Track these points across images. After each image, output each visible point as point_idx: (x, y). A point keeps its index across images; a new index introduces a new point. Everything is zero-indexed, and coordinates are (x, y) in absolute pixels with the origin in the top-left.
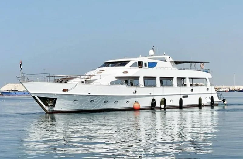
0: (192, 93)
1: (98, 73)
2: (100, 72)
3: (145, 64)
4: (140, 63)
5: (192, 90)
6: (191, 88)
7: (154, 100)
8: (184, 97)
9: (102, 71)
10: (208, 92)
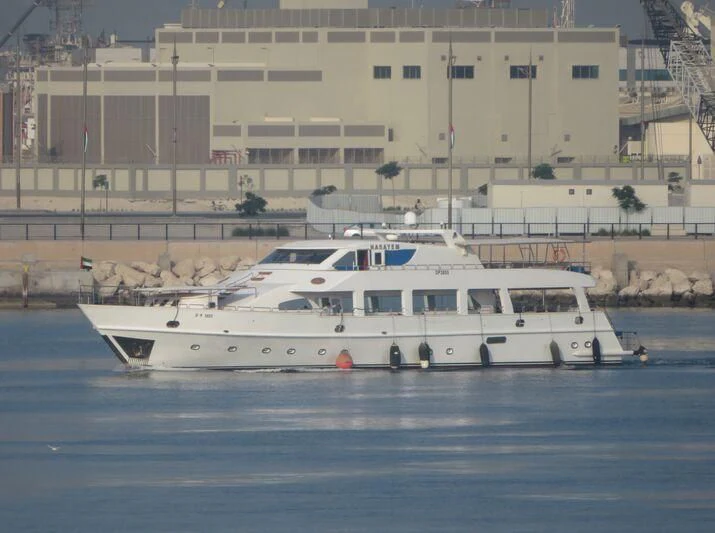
0: (519, 330)
1: (253, 279)
2: (260, 276)
3: (378, 256)
4: (363, 254)
5: (520, 323)
6: (517, 317)
7: (394, 349)
8: (492, 340)
9: (265, 273)
10: (580, 328)
